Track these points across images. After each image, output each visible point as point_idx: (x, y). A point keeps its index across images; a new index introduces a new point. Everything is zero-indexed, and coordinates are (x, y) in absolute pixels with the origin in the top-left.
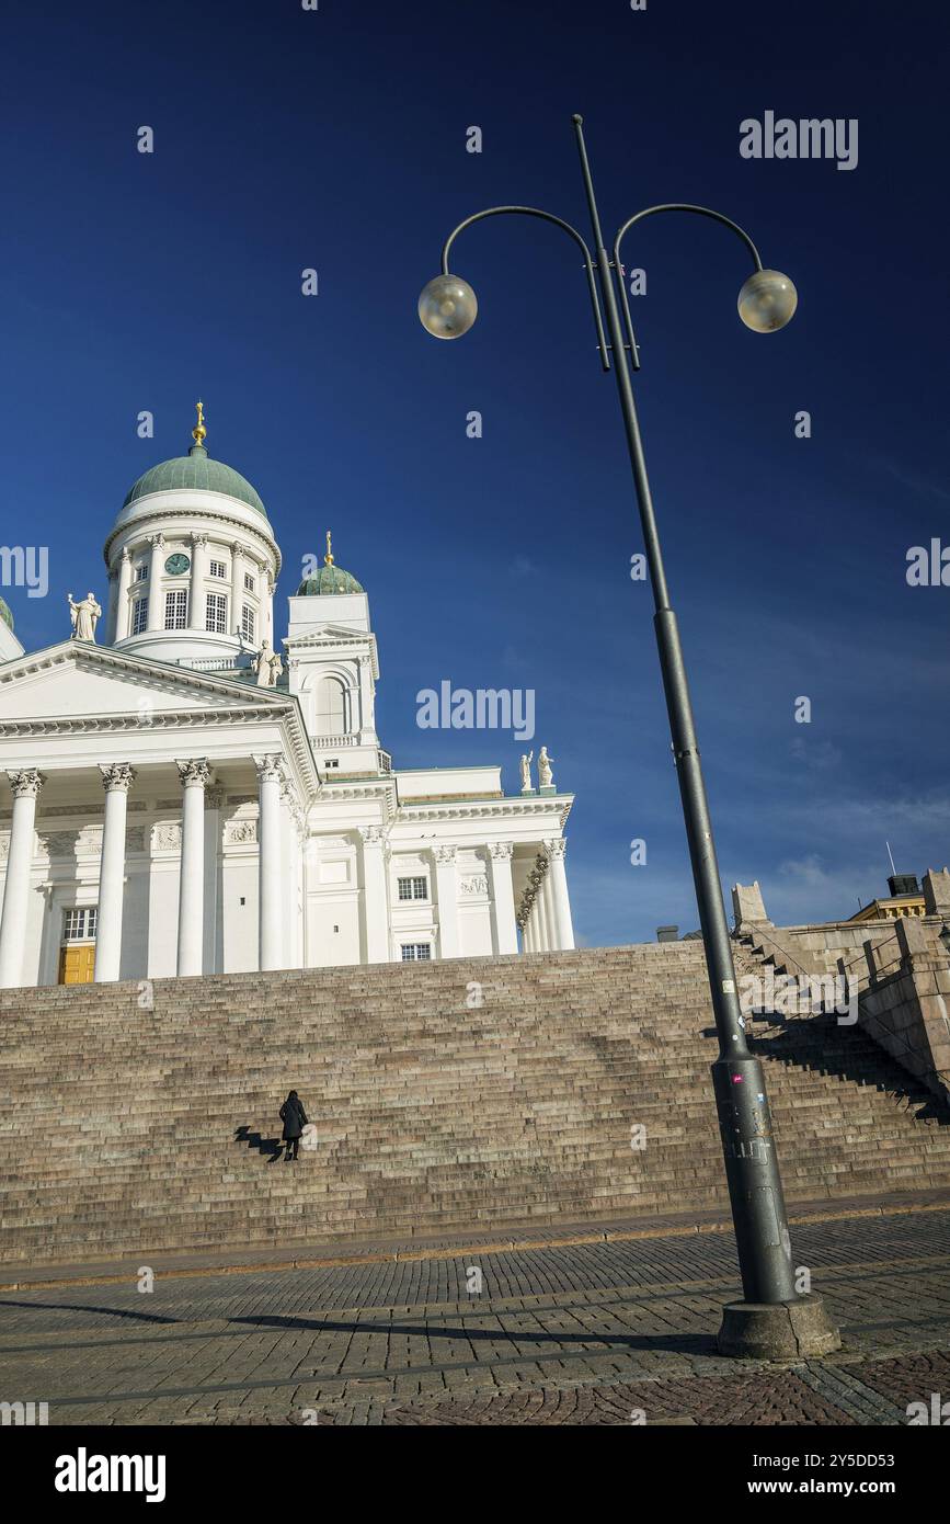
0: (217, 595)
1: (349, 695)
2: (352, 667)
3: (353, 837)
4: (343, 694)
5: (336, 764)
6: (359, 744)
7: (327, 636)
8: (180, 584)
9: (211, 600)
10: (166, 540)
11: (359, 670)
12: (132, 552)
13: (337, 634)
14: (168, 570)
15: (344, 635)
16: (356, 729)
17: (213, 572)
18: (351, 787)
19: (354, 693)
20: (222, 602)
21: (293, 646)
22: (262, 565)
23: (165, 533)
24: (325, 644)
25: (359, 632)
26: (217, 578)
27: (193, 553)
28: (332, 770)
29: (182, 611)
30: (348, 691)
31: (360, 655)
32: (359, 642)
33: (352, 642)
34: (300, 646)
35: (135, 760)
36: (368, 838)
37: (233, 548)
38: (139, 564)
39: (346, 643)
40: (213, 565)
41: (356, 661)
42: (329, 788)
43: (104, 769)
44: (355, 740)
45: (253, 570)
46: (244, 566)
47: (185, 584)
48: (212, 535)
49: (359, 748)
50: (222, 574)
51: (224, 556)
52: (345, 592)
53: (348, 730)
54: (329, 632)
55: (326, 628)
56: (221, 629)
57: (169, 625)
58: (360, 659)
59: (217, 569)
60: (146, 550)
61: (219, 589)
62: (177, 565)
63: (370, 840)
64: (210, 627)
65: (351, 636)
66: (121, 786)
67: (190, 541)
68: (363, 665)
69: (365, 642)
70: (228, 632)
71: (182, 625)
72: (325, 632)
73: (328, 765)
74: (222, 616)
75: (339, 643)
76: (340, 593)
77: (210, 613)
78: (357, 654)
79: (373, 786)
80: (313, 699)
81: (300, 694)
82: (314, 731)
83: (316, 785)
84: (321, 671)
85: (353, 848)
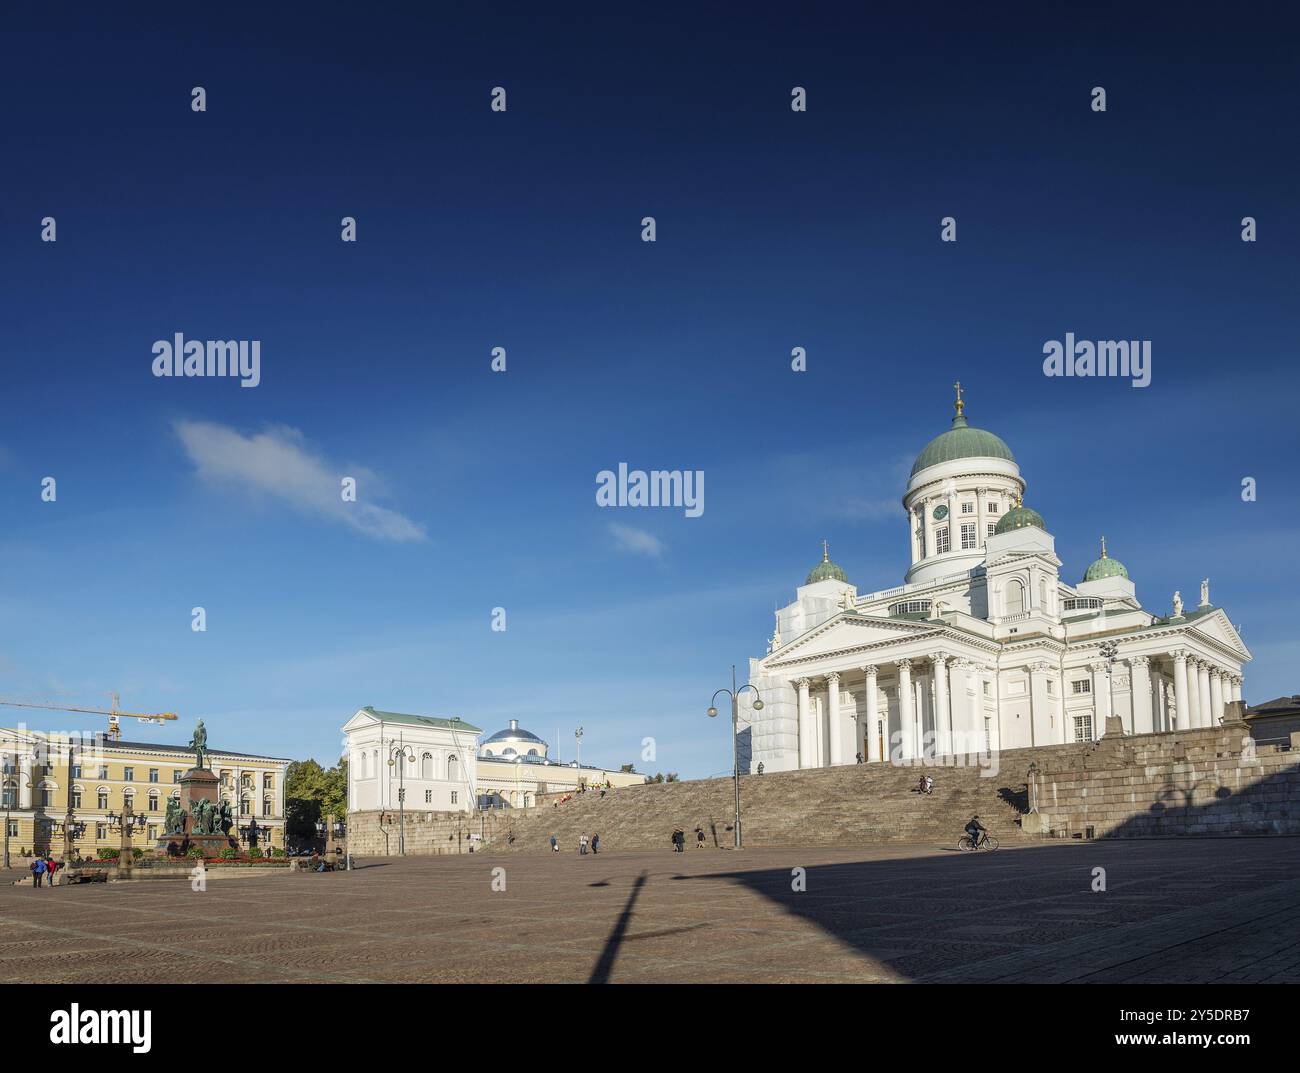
0: (968, 525)
2: (1025, 573)
3: (1026, 669)
4: (1021, 589)
5: (1016, 631)
7: (1009, 557)
8: (943, 524)
9: (964, 528)
10: (932, 499)
11: (1028, 575)
12: (915, 509)
13: (1015, 555)
14: (935, 516)
15: (1019, 555)
16: (1028, 609)
17: (964, 511)
18: (1021, 644)
20: (972, 527)
21: (989, 567)
22: (1003, 492)
23: (930, 495)
24: (1008, 562)
26: (967, 514)
27: (949, 502)
28: (1014, 634)
29: (946, 540)
30: (1024, 587)
31: (1029, 566)
32: (1028, 558)
34: (992, 566)
36: (1034, 669)
37: (976, 490)
38: (920, 515)
40: (964, 506)
41: (1028, 569)
42: (1009, 646)
44: (1026, 615)
45: (996, 498)
46: (988, 498)
47: (946, 524)
48: (960, 488)
49: (1029, 620)
50: (970, 510)
51: (971, 498)
52: (1022, 527)
53: (1024, 610)
54: (1011, 555)
55: (1007, 552)
56: (973, 545)
57: (939, 552)
59: (966, 508)
60: (920, 508)
61: (968, 520)
62: (942, 512)
63: (1037, 670)
64: (965, 546)
65: (1024, 555)
68: (1032, 570)
69: (1032, 556)
70: (977, 546)
71: (947, 549)
72: (1008, 555)
73: (1011, 631)
74: (973, 537)
75: (1016, 560)
76: (1018, 528)
77: (964, 537)
78: (1028, 564)
79: (1034, 642)
80: (1003, 595)
81: (994, 594)
82: (1004, 613)
83: (998, 646)
84: (1007, 578)
85: (1027, 674)
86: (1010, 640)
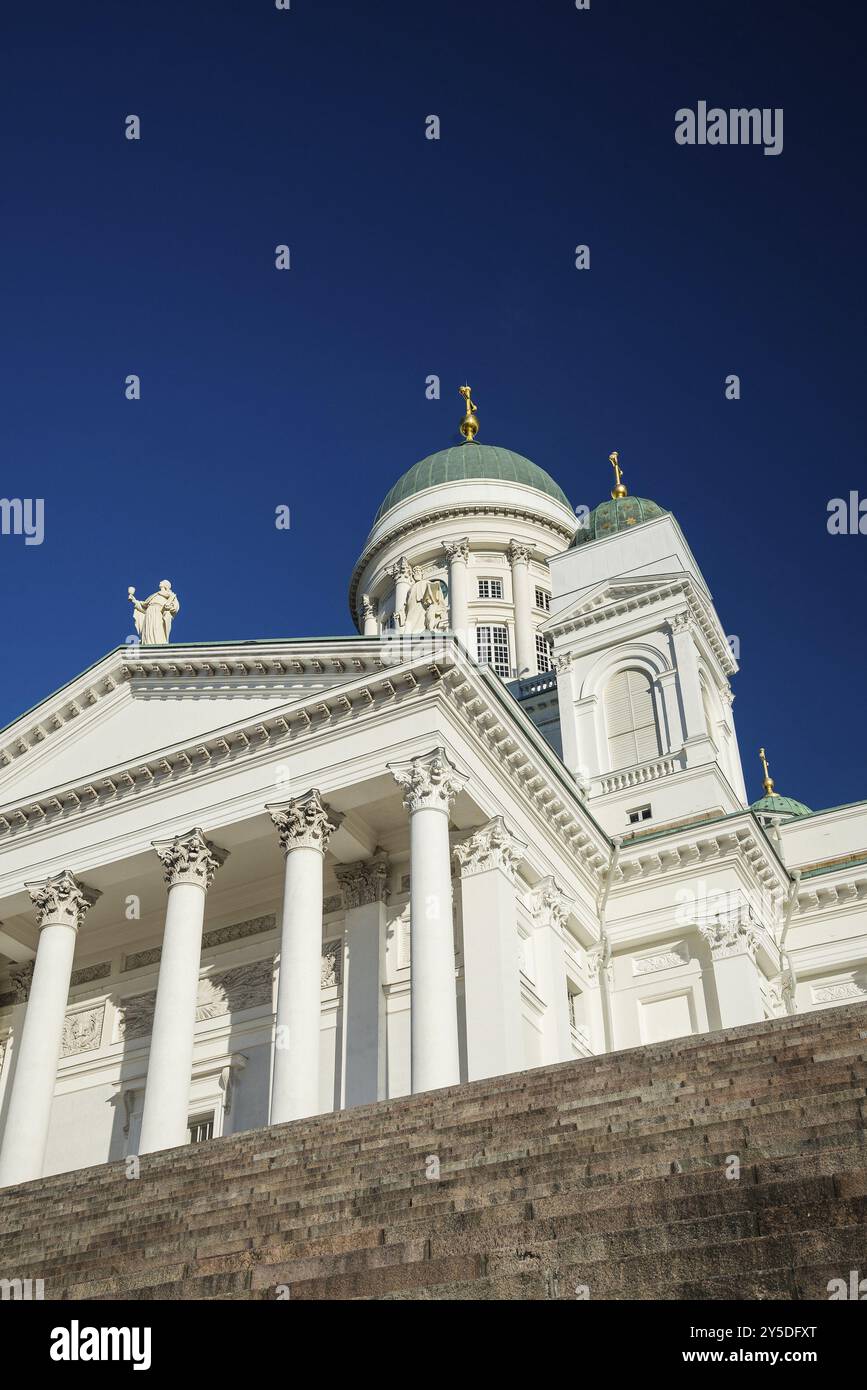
0: (492, 626)
1: (661, 691)
2: (660, 641)
4: (651, 691)
5: (647, 815)
6: (684, 766)
7: (611, 601)
9: (482, 634)
11: (671, 644)
13: (628, 592)
15: (639, 590)
16: (676, 746)
17: (483, 592)
19: (668, 683)
20: (501, 635)
21: (559, 633)
23: (409, 556)
24: (610, 615)
25: (662, 576)
26: (490, 600)
27: (450, 573)
28: (642, 826)
30: (658, 683)
31: (669, 619)
32: (665, 595)
33: (654, 599)
34: (569, 629)
35: (208, 823)
36: (718, 939)
37: (510, 553)
39: (643, 603)
40: (483, 584)
41: (666, 629)
42: (631, 855)
43: (162, 850)
44: (677, 763)
46: (531, 576)
48: (473, 539)
49: (686, 774)
50: (497, 592)
51: (498, 567)
53: (665, 751)
54: (615, 594)
55: (606, 587)
58: (670, 621)
59: (489, 588)
61: (495, 615)
63: (724, 942)
65: (651, 587)
66: (190, 876)
67: (443, 558)
68: (677, 630)
69: (676, 591)
72: (609, 596)
73: (634, 819)
75: (632, 607)
77: (484, 654)
78: (665, 615)
79: (710, 835)
80: (600, 711)
81: (576, 711)
82: (607, 764)
83: (604, 851)
84: (609, 662)
85: (695, 963)
86: (631, 840)
